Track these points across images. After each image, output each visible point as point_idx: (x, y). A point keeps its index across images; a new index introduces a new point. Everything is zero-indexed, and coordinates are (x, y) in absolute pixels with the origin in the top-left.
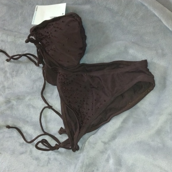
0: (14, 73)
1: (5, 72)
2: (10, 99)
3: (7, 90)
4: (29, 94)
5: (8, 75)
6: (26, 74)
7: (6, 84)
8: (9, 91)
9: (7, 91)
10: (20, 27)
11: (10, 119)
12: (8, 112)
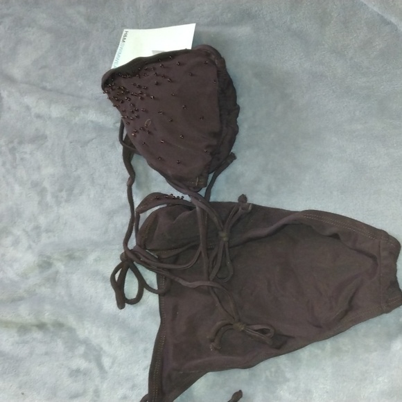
0: (64, 194)
1: (42, 192)
2: (49, 258)
3: (44, 236)
4: (96, 245)
5: (49, 198)
6: (92, 196)
7: (43, 221)
8: (49, 237)
9: (45, 239)
10: (80, 83)
11: (48, 307)
12: (45, 291)
